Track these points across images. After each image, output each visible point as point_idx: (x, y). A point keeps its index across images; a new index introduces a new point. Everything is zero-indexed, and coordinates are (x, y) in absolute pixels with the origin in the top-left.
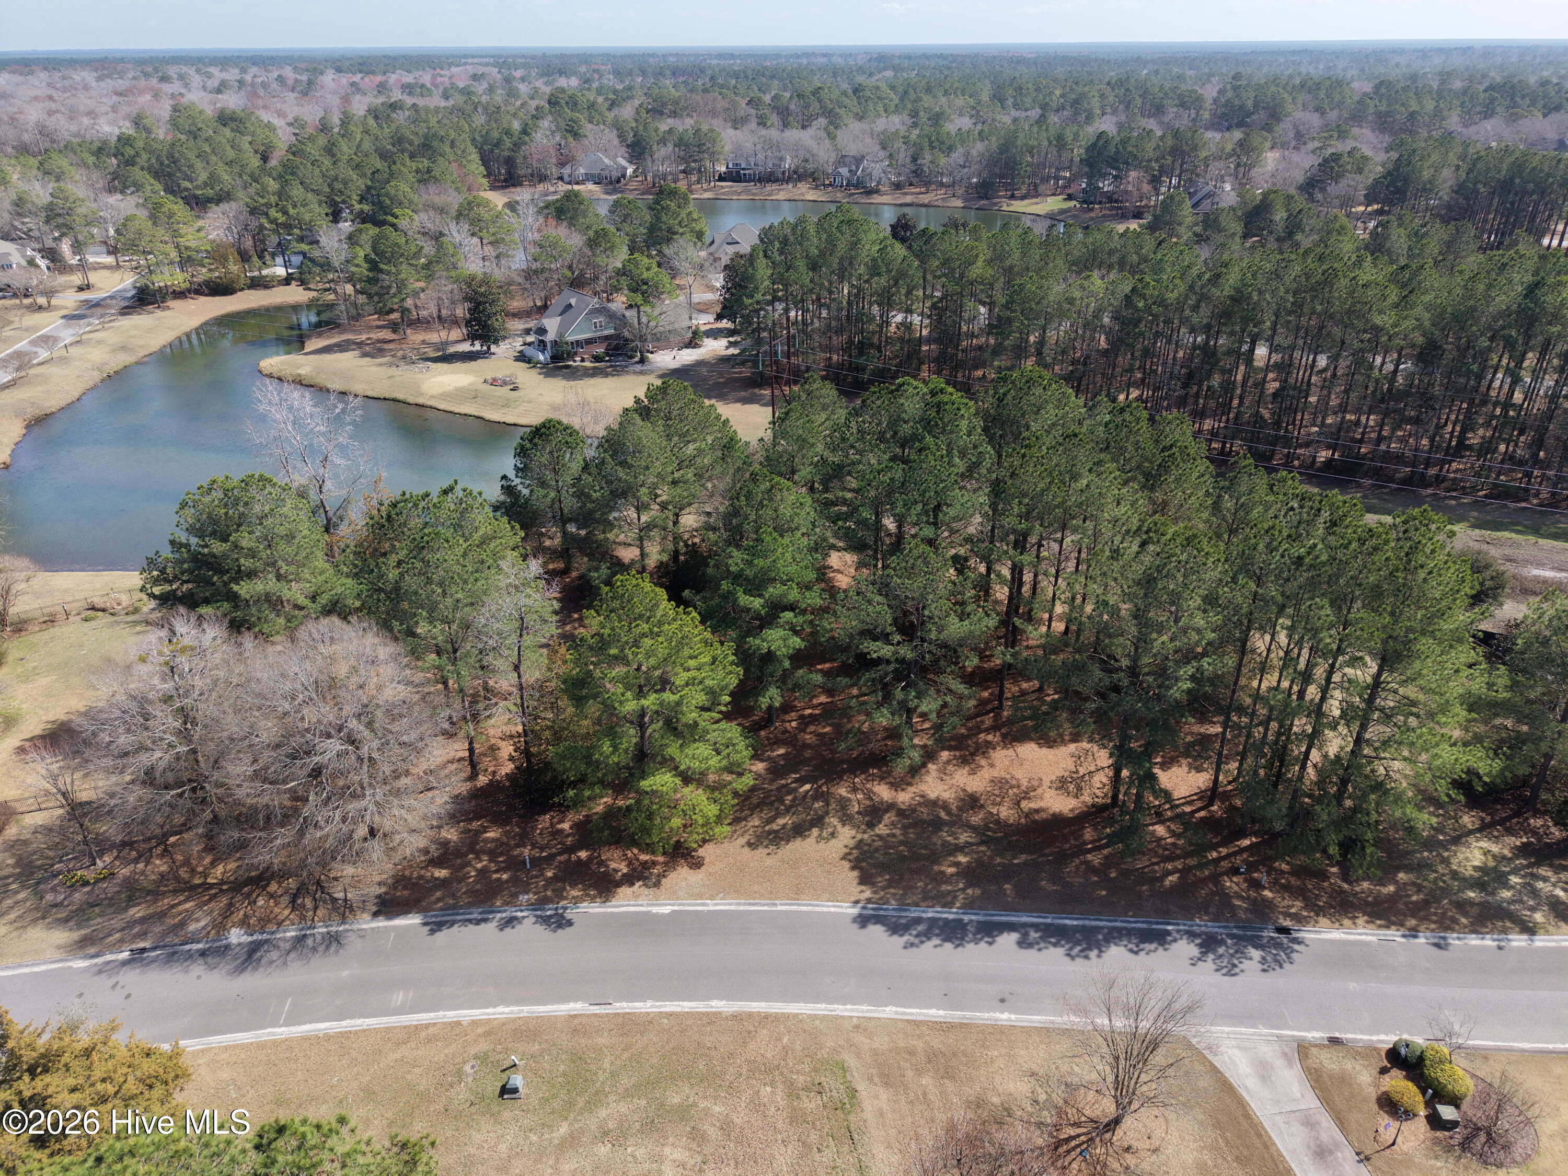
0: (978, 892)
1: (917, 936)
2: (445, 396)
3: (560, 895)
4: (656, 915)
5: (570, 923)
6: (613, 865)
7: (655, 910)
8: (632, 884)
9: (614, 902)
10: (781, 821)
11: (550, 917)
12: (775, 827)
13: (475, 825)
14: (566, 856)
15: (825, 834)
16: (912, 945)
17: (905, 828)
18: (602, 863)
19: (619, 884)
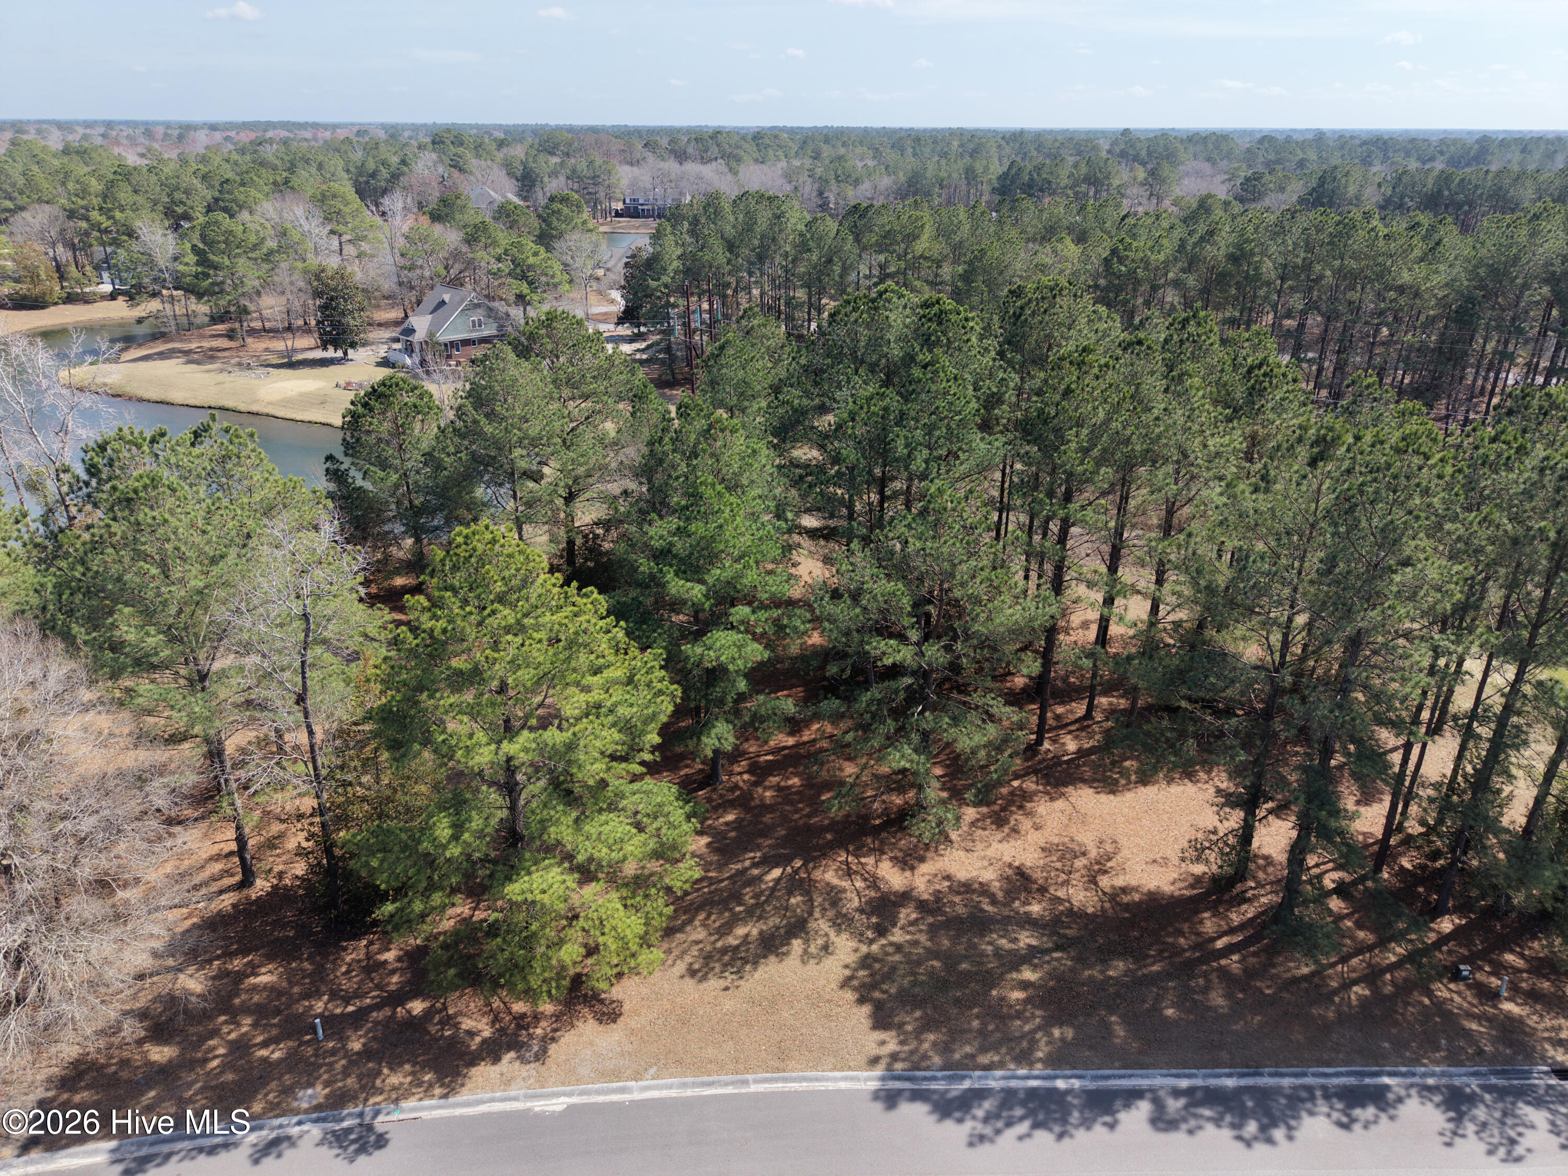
0: (1070, 1033)
1: (986, 1120)
2: (287, 402)
3: (368, 1087)
4: (541, 1117)
5: (381, 1142)
6: (467, 1024)
7: (538, 1106)
8: (497, 1060)
9: (464, 1096)
10: (741, 931)
11: (348, 1131)
12: (732, 941)
13: (237, 964)
14: (387, 1012)
15: (813, 949)
16: (982, 1138)
17: (933, 930)
18: (449, 1021)
19: (473, 1060)
